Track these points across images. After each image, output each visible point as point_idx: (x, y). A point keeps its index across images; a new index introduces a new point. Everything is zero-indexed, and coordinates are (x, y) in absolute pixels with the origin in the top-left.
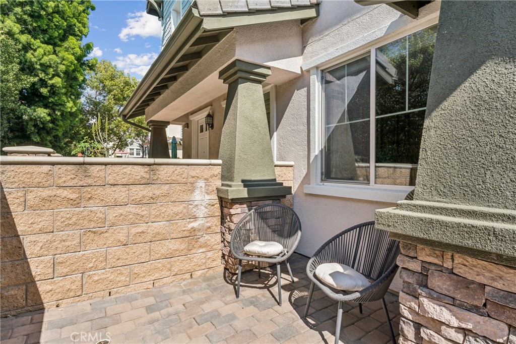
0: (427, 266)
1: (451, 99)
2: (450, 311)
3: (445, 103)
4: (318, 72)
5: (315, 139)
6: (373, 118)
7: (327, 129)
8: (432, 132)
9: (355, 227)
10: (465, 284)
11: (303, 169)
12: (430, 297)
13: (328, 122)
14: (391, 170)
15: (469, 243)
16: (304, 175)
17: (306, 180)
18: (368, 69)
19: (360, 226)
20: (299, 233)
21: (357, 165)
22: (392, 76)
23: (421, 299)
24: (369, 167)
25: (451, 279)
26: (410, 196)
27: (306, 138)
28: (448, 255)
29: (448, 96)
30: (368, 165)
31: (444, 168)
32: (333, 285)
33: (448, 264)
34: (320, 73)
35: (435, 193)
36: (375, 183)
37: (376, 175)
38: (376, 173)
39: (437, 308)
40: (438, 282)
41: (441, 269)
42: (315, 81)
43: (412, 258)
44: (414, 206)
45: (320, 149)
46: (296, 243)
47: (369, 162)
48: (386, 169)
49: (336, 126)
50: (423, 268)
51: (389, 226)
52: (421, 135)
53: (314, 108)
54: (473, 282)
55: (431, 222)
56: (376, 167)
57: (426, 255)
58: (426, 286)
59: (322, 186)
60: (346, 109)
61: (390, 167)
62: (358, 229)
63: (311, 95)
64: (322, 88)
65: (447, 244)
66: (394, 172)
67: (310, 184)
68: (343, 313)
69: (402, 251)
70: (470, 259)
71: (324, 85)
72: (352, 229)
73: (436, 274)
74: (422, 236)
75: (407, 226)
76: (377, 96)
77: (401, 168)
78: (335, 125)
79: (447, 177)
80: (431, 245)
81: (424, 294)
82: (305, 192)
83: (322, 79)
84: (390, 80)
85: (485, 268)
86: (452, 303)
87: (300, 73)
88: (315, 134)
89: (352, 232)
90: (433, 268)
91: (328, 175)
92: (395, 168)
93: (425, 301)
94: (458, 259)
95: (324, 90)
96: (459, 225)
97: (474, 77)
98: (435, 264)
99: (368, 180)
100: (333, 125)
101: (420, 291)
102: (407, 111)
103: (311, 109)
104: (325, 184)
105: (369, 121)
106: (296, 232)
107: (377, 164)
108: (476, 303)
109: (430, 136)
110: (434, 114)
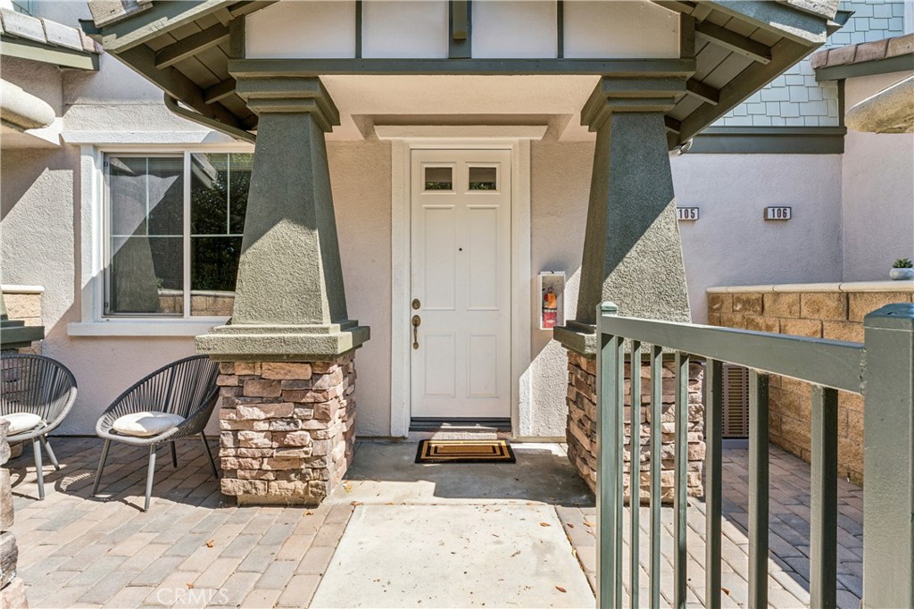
0: (242, 378)
1: (260, 241)
2: (260, 408)
3: (256, 244)
4: (97, 155)
5: (91, 252)
6: (187, 236)
7: (114, 241)
8: (247, 267)
9: (166, 368)
10: (269, 383)
11: (64, 297)
12: (245, 403)
13: (115, 229)
14: (211, 299)
15: (270, 351)
16: (67, 308)
17: (74, 314)
18: (180, 173)
19: (173, 365)
20: (74, 390)
21: (160, 292)
22: (212, 179)
23: (238, 407)
24: (182, 296)
25: (260, 383)
26: (229, 323)
27: (72, 250)
28: (258, 365)
29: (259, 238)
30: (181, 292)
31: (255, 296)
32: (142, 432)
33: (258, 372)
34: (100, 157)
35: (248, 317)
36: (191, 315)
37: (191, 306)
38: (191, 302)
39: (250, 409)
40: (251, 389)
41: (252, 377)
42: (91, 165)
43: (230, 375)
44: (232, 329)
45: (102, 269)
46: (70, 404)
47: (182, 289)
48: (203, 299)
49: (130, 238)
50: (240, 381)
51: (209, 349)
52: (238, 268)
53: (90, 206)
54: (274, 380)
55: (244, 340)
56: (192, 295)
57: (242, 369)
58: (242, 396)
59: (108, 324)
60: (148, 218)
61: (209, 296)
62: (170, 369)
63: (82, 184)
64: (105, 179)
65: (257, 355)
66: (215, 302)
67: (80, 321)
68: (156, 459)
69: (222, 372)
70: (272, 364)
71: (108, 176)
72: (162, 370)
73: (250, 382)
74: (237, 352)
75: (226, 346)
76: (192, 194)
77: (224, 297)
78: (130, 236)
79: (257, 303)
80: (245, 359)
81: (240, 402)
82: (69, 334)
83: (105, 164)
84: (208, 184)
85: (281, 368)
86: (261, 401)
87: (59, 144)
88: (91, 245)
89: (162, 373)
90: (247, 378)
91: (114, 307)
92: (216, 297)
93: (240, 408)
94: (265, 366)
95: (108, 182)
96: (263, 339)
97: (276, 228)
98: (248, 375)
99: (182, 311)
100: (125, 236)
101: (237, 401)
102: (228, 235)
103: (82, 205)
104: (111, 319)
105: (182, 238)
106: (68, 389)
107: (195, 292)
108: (276, 395)
109: (245, 270)
110: (248, 251)
